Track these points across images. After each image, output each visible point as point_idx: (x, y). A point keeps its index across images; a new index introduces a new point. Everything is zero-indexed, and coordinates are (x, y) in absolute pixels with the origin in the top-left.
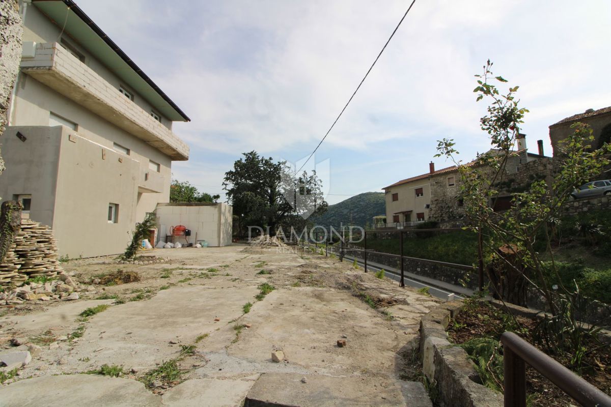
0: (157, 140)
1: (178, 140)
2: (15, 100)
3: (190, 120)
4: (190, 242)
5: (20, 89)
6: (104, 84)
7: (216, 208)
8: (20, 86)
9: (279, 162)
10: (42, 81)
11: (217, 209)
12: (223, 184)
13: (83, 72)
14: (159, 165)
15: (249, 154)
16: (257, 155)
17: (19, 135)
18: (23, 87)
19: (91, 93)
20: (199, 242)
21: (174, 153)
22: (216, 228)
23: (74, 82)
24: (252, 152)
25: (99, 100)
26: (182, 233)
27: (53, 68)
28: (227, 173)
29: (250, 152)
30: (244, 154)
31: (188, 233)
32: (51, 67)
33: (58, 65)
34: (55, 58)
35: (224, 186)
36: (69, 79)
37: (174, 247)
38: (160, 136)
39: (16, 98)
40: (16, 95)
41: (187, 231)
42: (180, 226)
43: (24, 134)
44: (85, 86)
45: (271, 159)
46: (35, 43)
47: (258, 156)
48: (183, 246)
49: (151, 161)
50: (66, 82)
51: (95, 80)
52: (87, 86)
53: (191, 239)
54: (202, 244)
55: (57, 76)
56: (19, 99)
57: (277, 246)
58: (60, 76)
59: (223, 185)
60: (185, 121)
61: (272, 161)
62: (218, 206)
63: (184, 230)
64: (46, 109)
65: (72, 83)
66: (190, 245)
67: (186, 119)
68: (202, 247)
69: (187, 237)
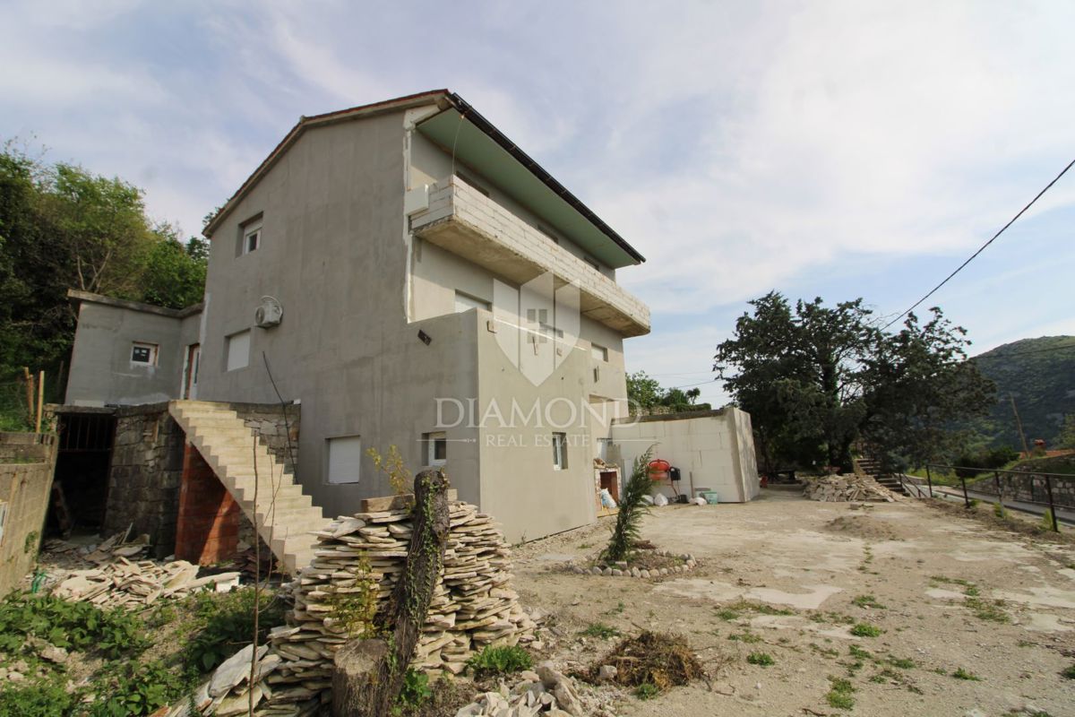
0: (602, 305)
1: (631, 300)
2: (412, 282)
3: (644, 261)
4: (682, 493)
5: (417, 264)
6: (520, 227)
7: (722, 420)
8: (416, 259)
9: (839, 305)
11: (725, 423)
12: (715, 368)
13: (492, 214)
14: (605, 350)
15: (762, 299)
16: (782, 299)
17: (422, 335)
18: (419, 260)
19: (505, 246)
20: (698, 493)
21: (627, 323)
22: (730, 463)
23: (482, 233)
24: (769, 296)
25: (517, 254)
26: (664, 475)
27: (454, 217)
28: (721, 347)
29: (765, 296)
30: (753, 302)
31: (675, 475)
32: (451, 215)
33: (459, 210)
34: (456, 200)
35: (718, 372)
36: (475, 229)
37: (654, 505)
38: (604, 298)
39: (412, 278)
40: (412, 274)
41: (672, 470)
42: (659, 461)
43: (428, 332)
44: (496, 237)
45: (818, 300)
46: (427, 187)
47: (785, 301)
48: (670, 501)
49: (594, 345)
50: (471, 236)
51: (507, 222)
52: (499, 234)
53: (683, 487)
54: (707, 496)
55: (460, 228)
56: (415, 278)
57: (885, 500)
58: (465, 228)
59: (714, 370)
60: (636, 264)
61: (821, 306)
62: (726, 417)
64: (449, 287)
65: (480, 236)
66: (683, 500)
67: (638, 258)
68: (708, 503)
69: (675, 482)
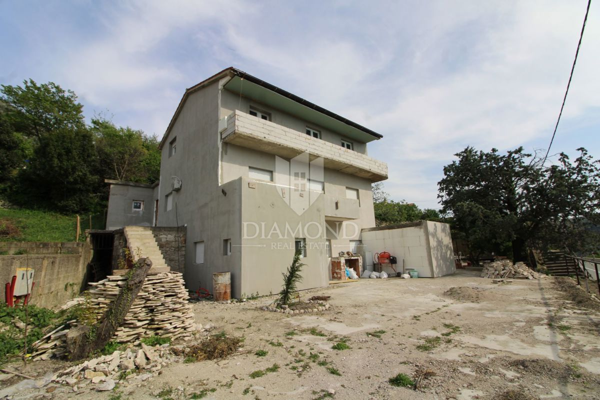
0: (346, 166)
1: (371, 160)
2: (221, 165)
3: (382, 137)
4: (397, 272)
5: (224, 156)
6: (282, 130)
8: (224, 153)
9: (509, 152)
10: (238, 144)
13: (262, 126)
14: (357, 190)
15: (462, 152)
16: (474, 151)
17: (224, 192)
18: (226, 154)
19: (271, 141)
20: (408, 271)
21: (370, 174)
22: (425, 254)
23: (255, 137)
24: (466, 150)
25: (280, 145)
26: (387, 261)
27: (236, 131)
28: (440, 183)
29: (463, 150)
30: (457, 155)
31: (393, 261)
32: (235, 131)
33: (239, 127)
34: (237, 123)
36: (250, 135)
37: (380, 278)
38: (348, 162)
39: (222, 163)
40: (222, 161)
41: (391, 258)
42: (385, 253)
43: (226, 190)
44: (265, 138)
45: (494, 150)
46: (226, 117)
47: (476, 152)
48: (389, 276)
49: (347, 188)
50: (251, 139)
51: (273, 129)
52: (267, 136)
53: (399, 268)
54: (411, 273)
55: (242, 136)
56: (224, 163)
57: (527, 278)
58: (244, 136)
60: (377, 140)
61: (497, 153)
63: (389, 257)
64: (245, 165)
65: (254, 138)
66: (398, 275)
67: (378, 136)
68: (411, 277)
69: (394, 265)
